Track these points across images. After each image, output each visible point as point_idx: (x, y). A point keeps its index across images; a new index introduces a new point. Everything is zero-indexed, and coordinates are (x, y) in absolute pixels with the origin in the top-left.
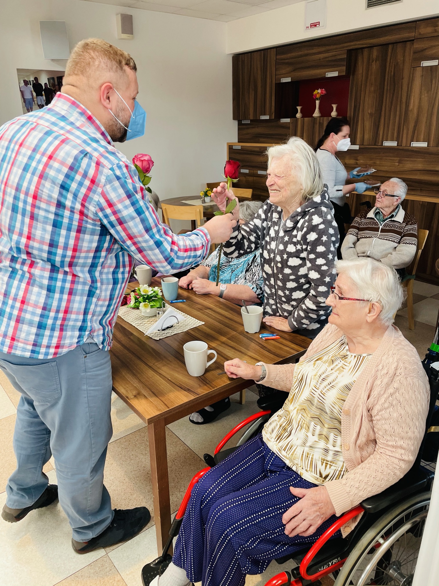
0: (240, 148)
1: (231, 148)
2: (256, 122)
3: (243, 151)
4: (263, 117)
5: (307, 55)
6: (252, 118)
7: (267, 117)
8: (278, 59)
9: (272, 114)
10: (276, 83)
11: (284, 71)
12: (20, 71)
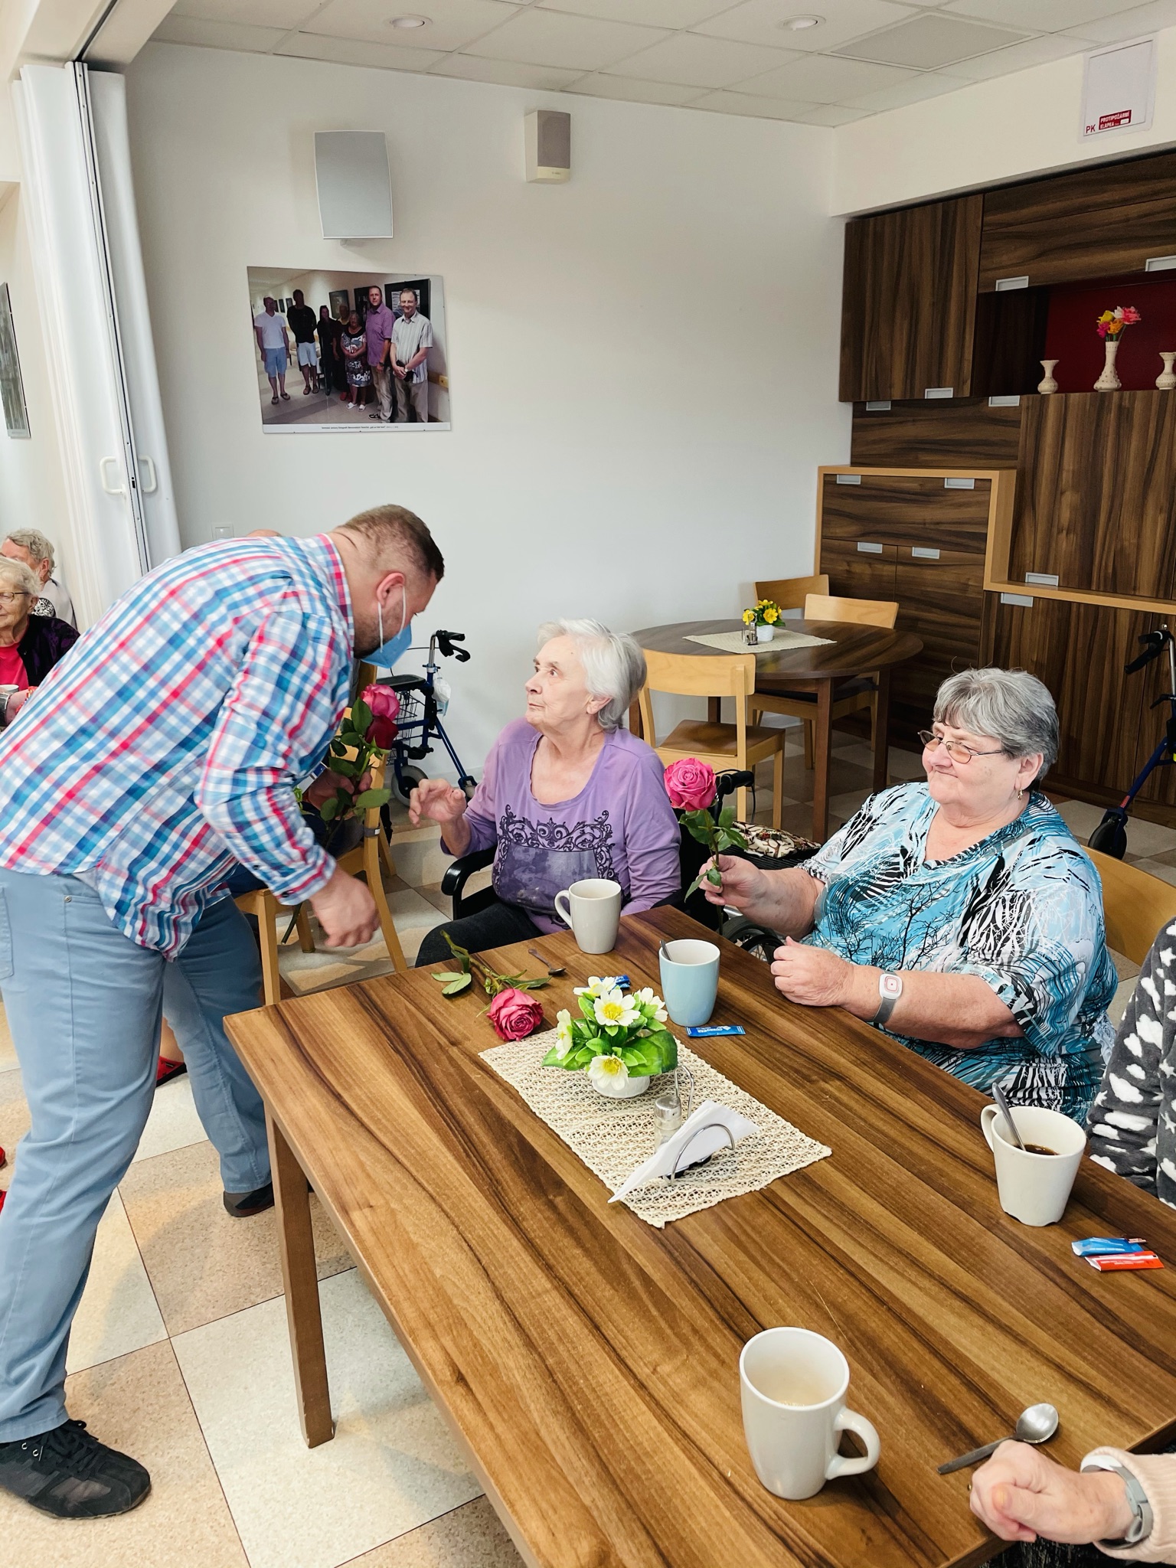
0: (857, 481)
1: (829, 483)
2: (912, 406)
3: (867, 491)
4: (933, 394)
5: (1083, 209)
6: (897, 395)
7: (947, 393)
8: (989, 225)
9: (964, 382)
10: (978, 295)
11: (1005, 259)
12: (254, 273)
